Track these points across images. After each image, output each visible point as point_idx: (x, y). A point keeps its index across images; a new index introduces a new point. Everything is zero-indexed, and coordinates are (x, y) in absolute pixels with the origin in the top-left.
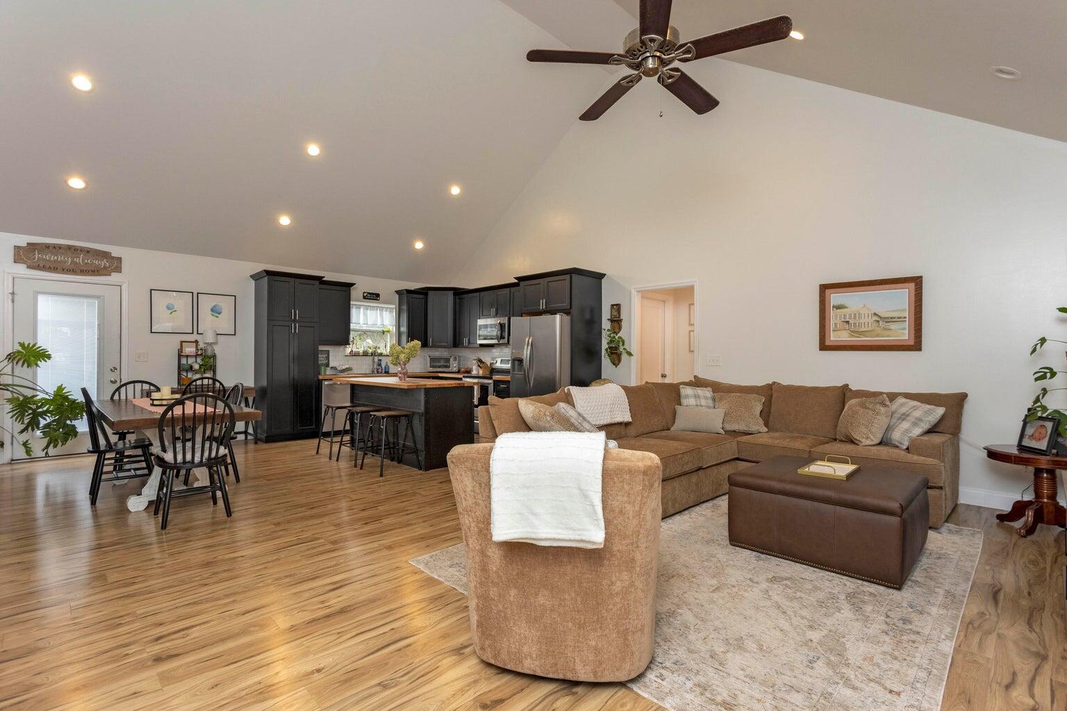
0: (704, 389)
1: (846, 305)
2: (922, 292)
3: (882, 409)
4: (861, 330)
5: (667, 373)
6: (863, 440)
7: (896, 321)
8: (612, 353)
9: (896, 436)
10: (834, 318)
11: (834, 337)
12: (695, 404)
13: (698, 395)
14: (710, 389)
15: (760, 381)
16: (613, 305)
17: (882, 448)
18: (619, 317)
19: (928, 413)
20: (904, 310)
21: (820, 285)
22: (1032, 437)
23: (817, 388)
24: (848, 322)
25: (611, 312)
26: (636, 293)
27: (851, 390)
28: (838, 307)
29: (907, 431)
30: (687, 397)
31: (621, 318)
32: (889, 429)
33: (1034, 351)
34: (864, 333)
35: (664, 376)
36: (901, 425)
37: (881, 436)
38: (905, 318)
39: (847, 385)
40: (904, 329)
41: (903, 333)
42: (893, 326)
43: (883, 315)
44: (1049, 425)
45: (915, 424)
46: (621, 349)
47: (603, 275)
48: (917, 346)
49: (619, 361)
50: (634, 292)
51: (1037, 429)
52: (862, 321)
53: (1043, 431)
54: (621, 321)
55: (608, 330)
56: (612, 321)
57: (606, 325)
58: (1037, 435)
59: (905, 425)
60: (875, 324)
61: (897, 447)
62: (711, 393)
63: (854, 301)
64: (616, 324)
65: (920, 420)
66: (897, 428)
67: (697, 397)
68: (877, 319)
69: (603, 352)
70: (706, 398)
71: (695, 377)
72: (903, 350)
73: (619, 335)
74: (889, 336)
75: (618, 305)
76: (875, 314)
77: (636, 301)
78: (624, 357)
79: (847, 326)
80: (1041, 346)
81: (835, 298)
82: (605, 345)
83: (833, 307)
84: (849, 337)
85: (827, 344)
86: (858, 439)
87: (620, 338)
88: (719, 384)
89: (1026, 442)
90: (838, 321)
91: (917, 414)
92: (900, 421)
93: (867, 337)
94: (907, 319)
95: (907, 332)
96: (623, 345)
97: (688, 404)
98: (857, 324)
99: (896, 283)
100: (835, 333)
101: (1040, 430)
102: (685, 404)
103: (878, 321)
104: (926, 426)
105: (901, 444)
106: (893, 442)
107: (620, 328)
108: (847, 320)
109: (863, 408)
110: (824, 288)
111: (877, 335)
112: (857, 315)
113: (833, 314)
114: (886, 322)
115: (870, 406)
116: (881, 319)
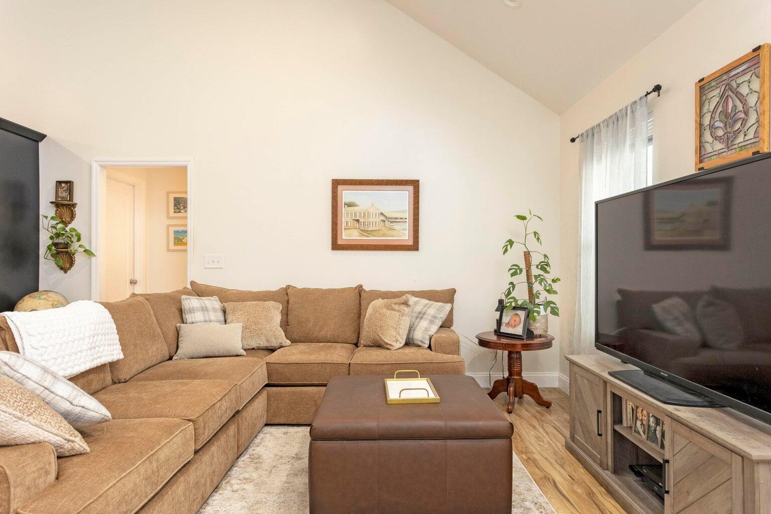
0: (211, 298)
1: (357, 203)
2: (419, 195)
3: (405, 309)
4: (374, 228)
5: (138, 277)
6: (394, 344)
7: (399, 222)
8: (58, 253)
9: (419, 335)
10: (346, 216)
11: (348, 235)
12: (202, 319)
13: (206, 307)
14: (216, 298)
15: (275, 285)
16: (59, 183)
17: (408, 350)
18: (71, 198)
19: (439, 310)
20: (404, 211)
21: (333, 180)
22: (508, 324)
23: (334, 290)
24: (358, 221)
25: (57, 192)
26: (99, 168)
27: (365, 291)
28: (350, 205)
29: (427, 329)
30: (192, 311)
31: (75, 201)
32: (411, 329)
33: (506, 251)
34: (372, 233)
35: (133, 282)
36: (421, 324)
37: (405, 337)
38: (406, 219)
39: (361, 286)
40: (406, 229)
41: (403, 234)
42: (396, 226)
43: (388, 216)
44: (522, 314)
45: (432, 322)
46: (75, 246)
47: (42, 137)
48: (415, 246)
49: (72, 263)
50: (96, 167)
51: (512, 318)
52: (371, 220)
53: (517, 319)
54: (74, 205)
55: (52, 218)
56: (57, 205)
57: (46, 209)
58: (512, 323)
59: (424, 324)
60: (382, 224)
61: (419, 346)
62: (220, 303)
63: (363, 199)
64: (65, 211)
65: (435, 317)
66: (418, 327)
67: (204, 309)
68: (383, 218)
69: (42, 250)
70: (215, 310)
71: (192, 283)
72: (406, 250)
73: (70, 226)
74: (393, 236)
75: (69, 183)
76: (382, 214)
77: (99, 181)
78: (79, 258)
79: (357, 225)
80: (511, 247)
81: (347, 195)
82: (45, 239)
83: (345, 204)
84: (359, 236)
86: (389, 343)
87: (73, 230)
88: (227, 291)
89: (504, 329)
90: (349, 220)
91: (431, 311)
92: (418, 320)
93: (375, 236)
94: (407, 220)
95: (407, 232)
96: (79, 240)
97: (194, 320)
98: (366, 223)
99: (400, 185)
100: (348, 231)
101: (515, 318)
102: (189, 320)
103: (384, 221)
104: (439, 323)
105: (423, 343)
106: (416, 342)
107: (72, 217)
108: (358, 218)
109: (388, 309)
110: (336, 183)
111: (384, 235)
112: (366, 214)
113: (344, 211)
114: (391, 222)
115: (396, 307)
116: (387, 219)
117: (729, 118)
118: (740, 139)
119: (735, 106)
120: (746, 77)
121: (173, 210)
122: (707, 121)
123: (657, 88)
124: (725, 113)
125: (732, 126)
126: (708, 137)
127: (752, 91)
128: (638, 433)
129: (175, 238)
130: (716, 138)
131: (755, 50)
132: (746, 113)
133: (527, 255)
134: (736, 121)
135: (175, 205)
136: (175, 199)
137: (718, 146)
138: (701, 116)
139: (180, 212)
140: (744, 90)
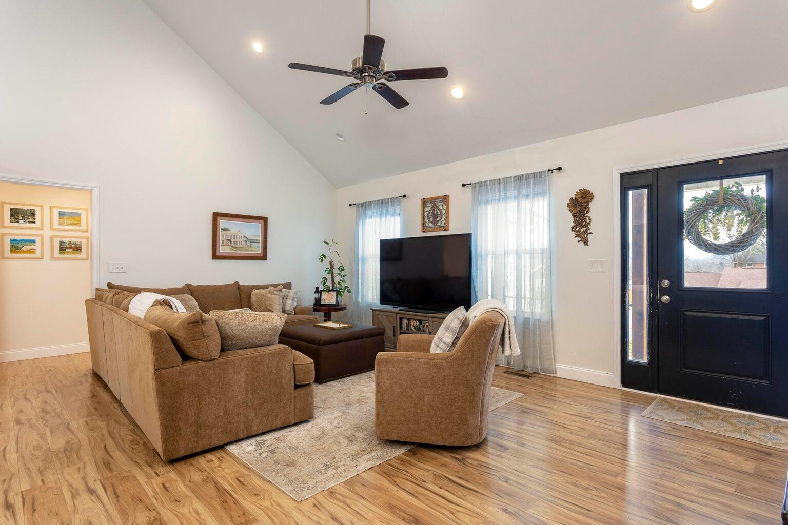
1: (229, 229)
2: (267, 227)
3: (281, 294)
4: (240, 246)
7: (255, 242)
10: (222, 237)
11: (222, 250)
19: (295, 294)
20: (259, 236)
21: (214, 213)
22: (325, 299)
24: (230, 240)
28: (225, 230)
29: (292, 304)
33: (321, 261)
34: (240, 249)
37: (282, 310)
39: (237, 283)
40: (259, 247)
41: (258, 251)
42: (254, 245)
43: (249, 238)
44: (334, 293)
45: (293, 300)
48: (264, 257)
51: (328, 296)
52: (238, 240)
53: (331, 296)
58: (328, 298)
59: (289, 302)
60: (245, 243)
61: (289, 314)
63: (233, 227)
65: (294, 298)
66: (287, 303)
68: (245, 239)
71: (110, 284)
72: (259, 260)
74: (251, 251)
76: (245, 236)
79: (229, 243)
81: (223, 223)
83: (222, 229)
84: (230, 251)
85: (217, 255)
90: (224, 240)
91: (291, 295)
92: (285, 300)
93: (241, 251)
94: (260, 242)
98: (236, 242)
99: (255, 219)
100: (222, 247)
103: (246, 241)
105: (291, 312)
109: (272, 294)
110: (216, 216)
111: (246, 250)
112: (235, 236)
113: (221, 234)
114: (251, 242)
115: (276, 293)
116: (248, 240)
117: (435, 216)
118: (439, 224)
119: (437, 212)
120: (442, 204)
121: (9, 220)
122: (426, 214)
123: (405, 196)
124: (433, 213)
125: (436, 219)
126: (426, 220)
127: (443, 209)
128: (412, 330)
129: (12, 246)
130: (430, 221)
131: (445, 196)
132: (442, 216)
133: (331, 263)
134: (438, 217)
135: (12, 215)
136: (12, 209)
137: (431, 224)
138: (423, 212)
139: (18, 222)
140: (441, 207)
